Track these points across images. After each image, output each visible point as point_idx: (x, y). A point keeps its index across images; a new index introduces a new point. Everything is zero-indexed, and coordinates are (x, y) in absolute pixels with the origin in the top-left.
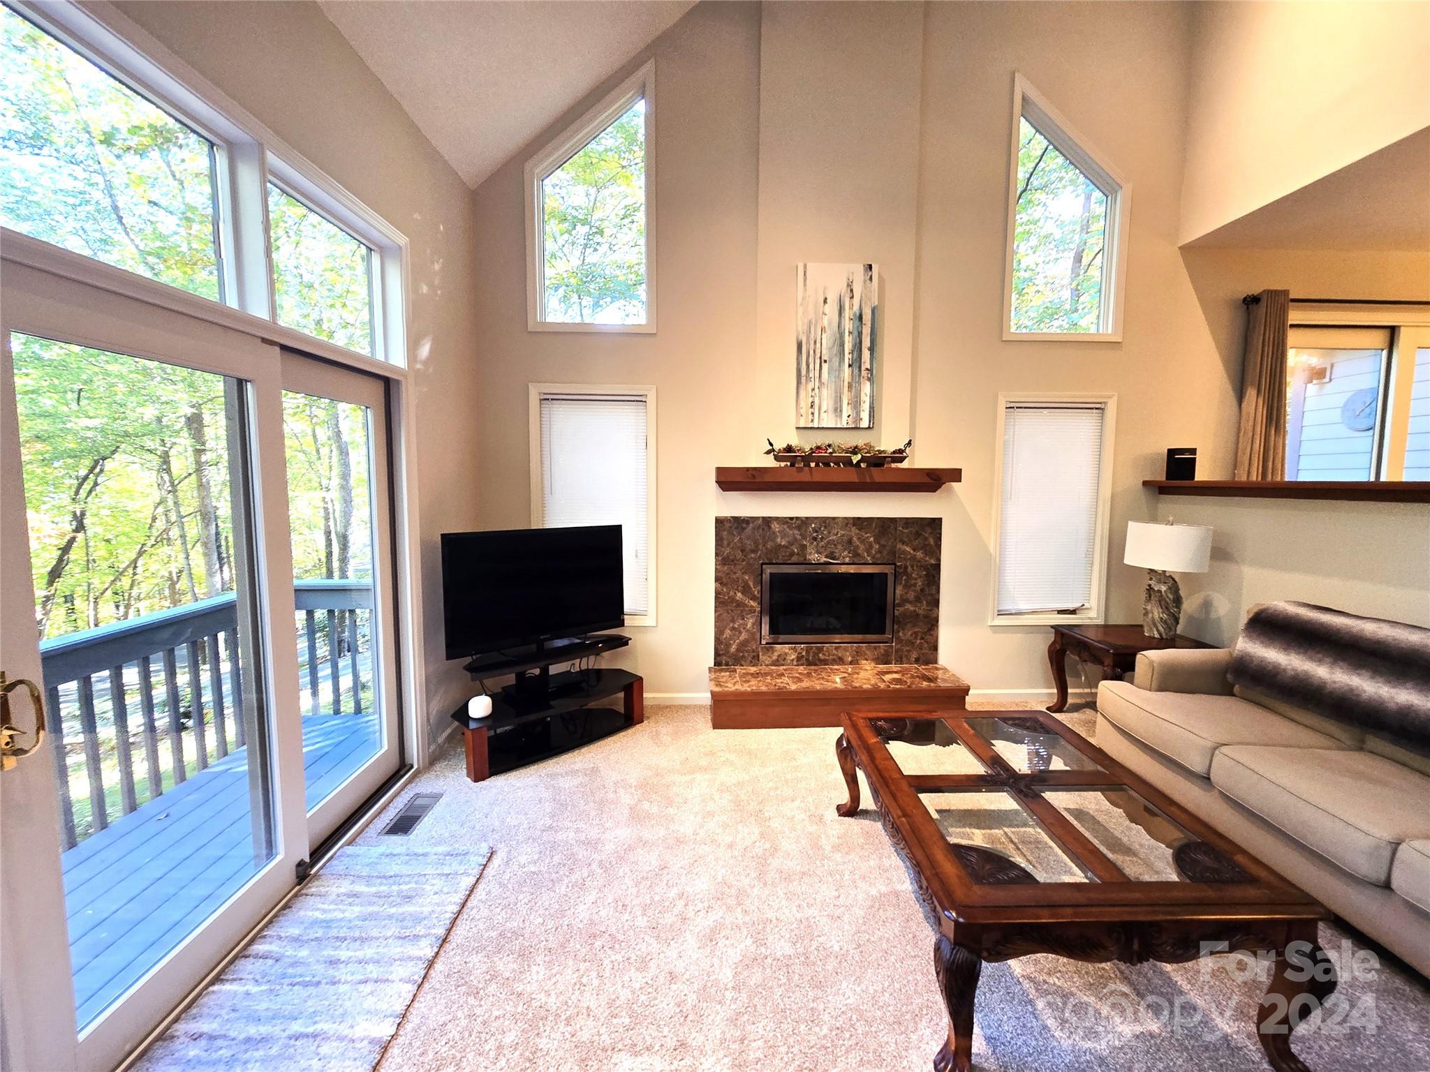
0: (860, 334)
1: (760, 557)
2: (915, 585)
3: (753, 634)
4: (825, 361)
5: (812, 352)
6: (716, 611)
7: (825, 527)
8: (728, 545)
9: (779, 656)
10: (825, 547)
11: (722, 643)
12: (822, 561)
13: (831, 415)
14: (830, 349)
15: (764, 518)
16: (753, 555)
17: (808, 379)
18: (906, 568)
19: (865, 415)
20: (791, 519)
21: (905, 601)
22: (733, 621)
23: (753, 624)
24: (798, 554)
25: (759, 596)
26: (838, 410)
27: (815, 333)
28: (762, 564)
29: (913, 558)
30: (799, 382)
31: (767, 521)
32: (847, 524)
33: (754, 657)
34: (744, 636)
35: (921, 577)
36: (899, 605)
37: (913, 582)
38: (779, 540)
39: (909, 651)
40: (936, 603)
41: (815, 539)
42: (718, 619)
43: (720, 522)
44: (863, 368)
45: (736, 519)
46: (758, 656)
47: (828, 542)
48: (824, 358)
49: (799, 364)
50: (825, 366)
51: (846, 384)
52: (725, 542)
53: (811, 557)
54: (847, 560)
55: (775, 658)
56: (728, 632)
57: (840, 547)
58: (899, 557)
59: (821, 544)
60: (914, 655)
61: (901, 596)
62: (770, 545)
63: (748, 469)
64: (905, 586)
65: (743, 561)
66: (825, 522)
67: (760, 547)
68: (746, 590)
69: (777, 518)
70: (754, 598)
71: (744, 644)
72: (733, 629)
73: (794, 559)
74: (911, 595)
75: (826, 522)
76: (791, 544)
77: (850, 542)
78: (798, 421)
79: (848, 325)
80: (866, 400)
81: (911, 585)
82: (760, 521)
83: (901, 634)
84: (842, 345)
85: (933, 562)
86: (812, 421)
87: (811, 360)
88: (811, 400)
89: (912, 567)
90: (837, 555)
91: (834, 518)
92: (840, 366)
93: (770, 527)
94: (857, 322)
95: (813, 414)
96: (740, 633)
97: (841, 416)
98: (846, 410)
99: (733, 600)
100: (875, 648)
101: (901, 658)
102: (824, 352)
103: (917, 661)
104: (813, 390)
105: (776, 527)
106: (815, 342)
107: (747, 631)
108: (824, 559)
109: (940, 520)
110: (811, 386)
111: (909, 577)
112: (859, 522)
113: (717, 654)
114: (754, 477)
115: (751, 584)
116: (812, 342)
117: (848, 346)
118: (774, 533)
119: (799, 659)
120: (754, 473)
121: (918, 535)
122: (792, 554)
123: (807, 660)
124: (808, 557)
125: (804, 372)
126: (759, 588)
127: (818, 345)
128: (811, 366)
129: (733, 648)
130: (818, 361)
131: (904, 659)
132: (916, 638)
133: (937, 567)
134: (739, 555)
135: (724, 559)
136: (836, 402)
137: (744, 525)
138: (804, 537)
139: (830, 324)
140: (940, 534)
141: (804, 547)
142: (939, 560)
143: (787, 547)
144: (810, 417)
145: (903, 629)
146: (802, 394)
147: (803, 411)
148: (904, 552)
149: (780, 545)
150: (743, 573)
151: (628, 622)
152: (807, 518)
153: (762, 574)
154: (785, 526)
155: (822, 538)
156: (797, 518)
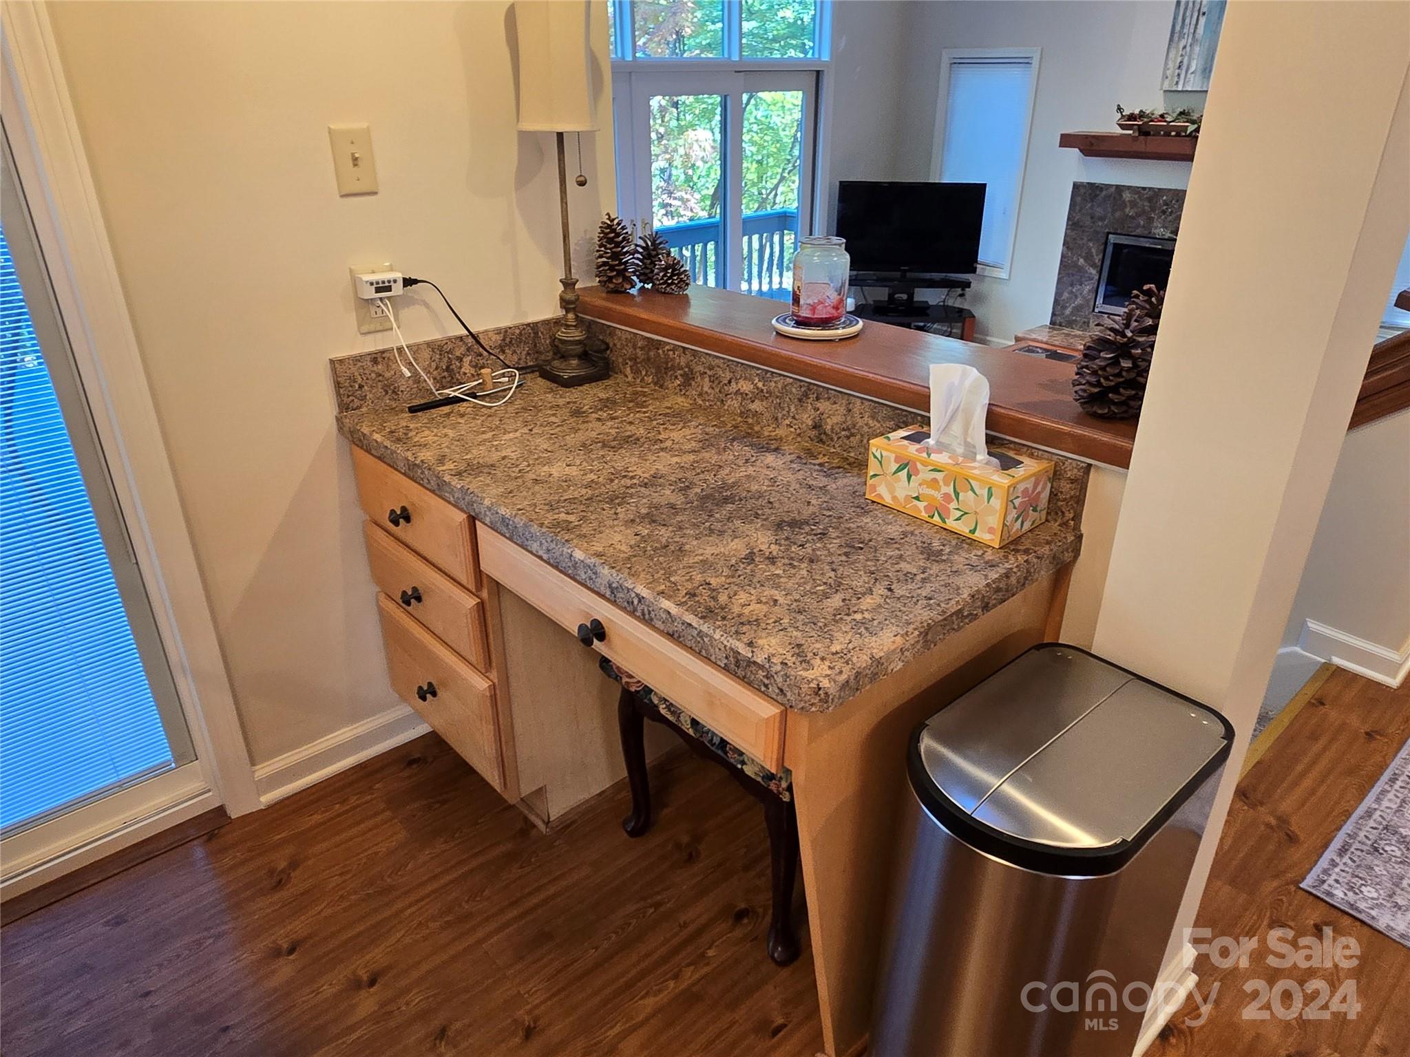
1: (1106, 226)
3: (1088, 301)
6: (1059, 274)
7: (1177, 200)
8: (1080, 211)
11: (1059, 304)
12: (1166, 237)
15: (1117, 186)
16: (1100, 224)
17: (1181, 35)
20: (1144, 189)
22: (1072, 285)
23: (1090, 291)
24: (1144, 227)
25: (1099, 264)
28: (1108, 233)
31: (1119, 189)
33: (1084, 322)
34: (1079, 301)
38: (1127, 210)
41: (1164, 212)
42: (1059, 281)
45: (1091, 185)
46: (1089, 322)
49: (1175, 18)
50: (1203, 20)
52: (1078, 208)
53: (1157, 231)
56: (1066, 295)
59: (1169, 219)
62: (1118, 214)
65: (1092, 227)
66: (1177, 195)
67: (1109, 215)
68: (1088, 257)
69: (1129, 188)
70: (1093, 265)
71: (1078, 309)
72: (1071, 292)
73: (1139, 231)
76: (1138, 215)
82: (1113, 189)
86: (1177, 83)
93: (1121, 196)
95: (1179, 75)
96: (1076, 297)
99: (1076, 265)
105: (1127, 196)
107: (1084, 297)
108: (1168, 235)
110: (1183, 43)
113: (1054, 314)
115: (1094, 251)
118: (1124, 203)
120: (1093, 141)
122: (1138, 226)
124: (1153, 231)
125: (1178, 28)
126: (1101, 257)
128: (1187, 21)
129: (1068, 312)
134: (1088, 222)
135: (1074, 224)
137: (1098, 193)
138: (1153, 210)
141: (1150, 220)
143: (1133, 218)
144: (1176, 78)
146: (1172, 52)
147: (1169, 73)
149: (1128, 215)
150: (1089, 240)
151: (989, 272)
152: (1159, 189)
153: (1106, 244)
154: (1136, 196)
155: (1172, 212)
156: (1150, 188)
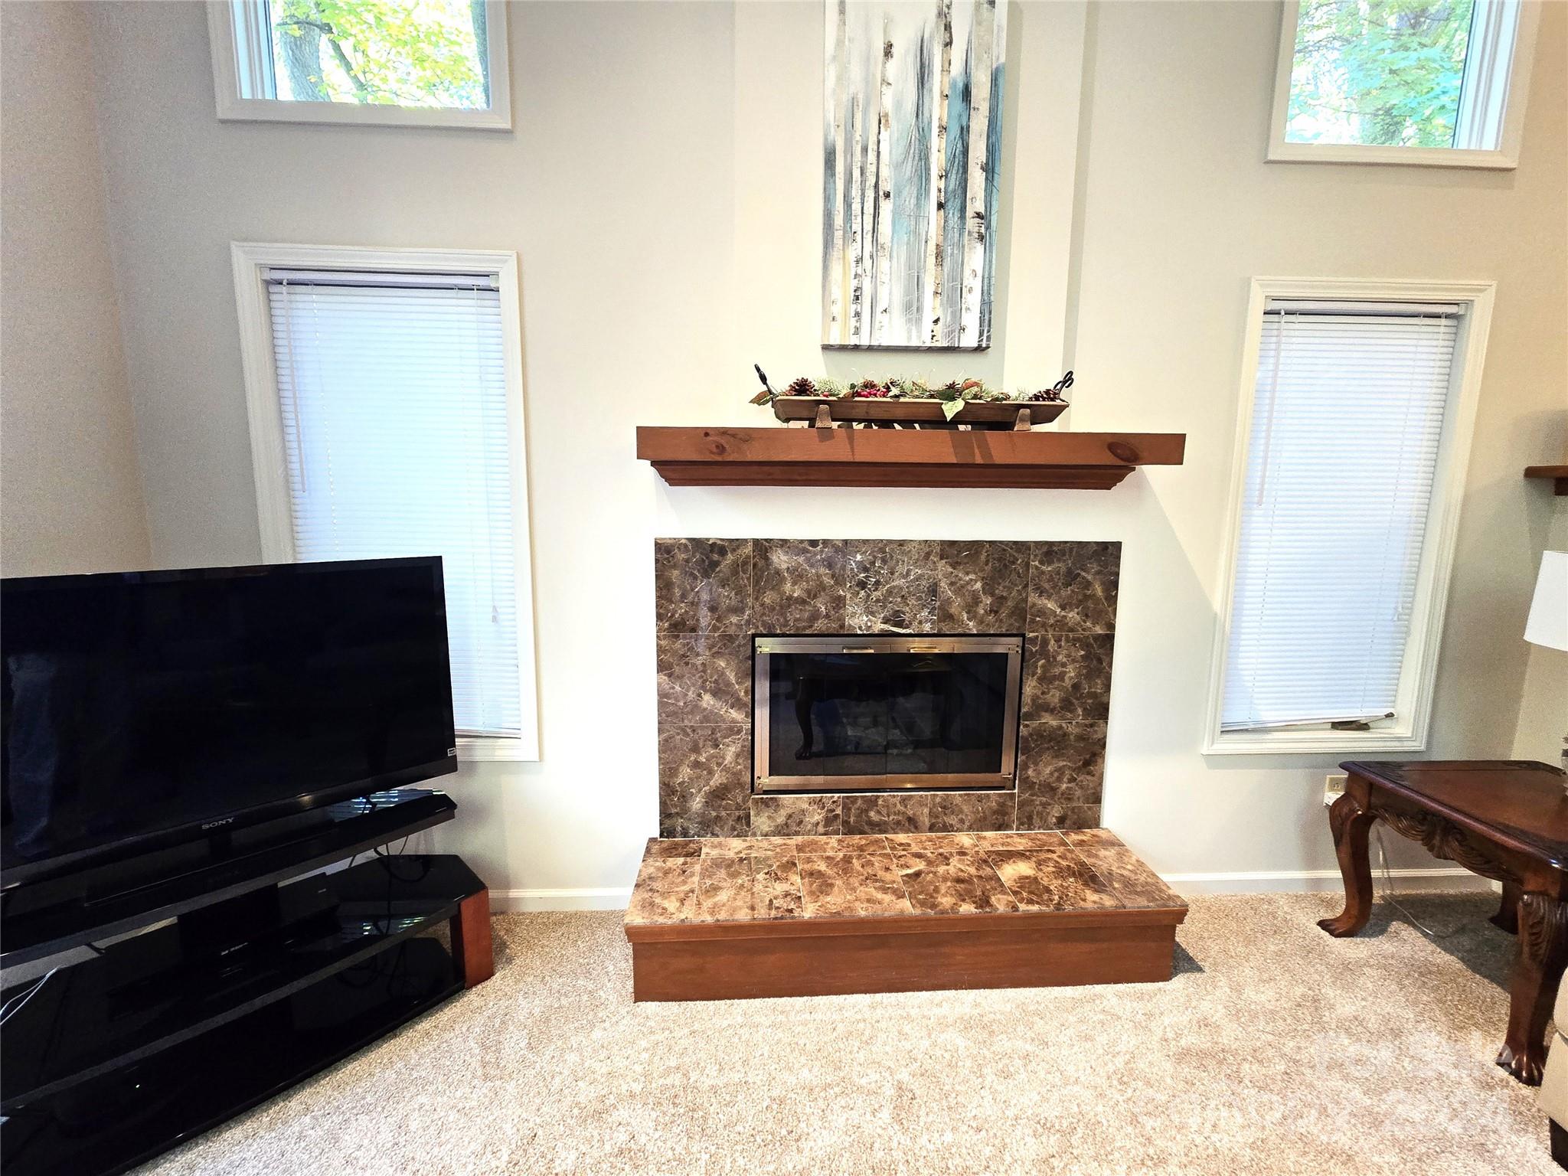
0: (965, 131)
1: (748, 622)
2: (1061, 677)
3: (737, 774)
4: (887, 195)
5: (856, 173)
6: (660, 731)
7: (884, 561)
8: (683, 596)
9: (790, 816)
10: (883, 602)
11: (674, 792)
12: (876, 630)
13: (897, 317)
14: (898, 166)
15: (757, 542)
16: (734, 619)
17: (849, 235)
18: (1045, 642)
19: (971, 321)
20: (814, 543)
21: (1041, 707)
22: (696, 749)
23: (738, 756)
24: (827, 616)
25: (746, 696)
26: (913, 308)
27: (865, 129)
28: (754, 636)
29: (1061, 624)
30: (828, 243)
31: (763, 547)
32: (928, 555)
33: (739, 818)
34: (718, 779)
35: (1074, 661)
36: (1029, 716)
37: (1057, 671)
38: (788, 587)
39: (1044, 805)
40: (1101, 711)
41: (862, 585)
42: (665, 746)
43: (665, 551)
44: (970, 213)
45: (697, 543)
46: (748, 816)
47: (890, 592)
48: (885, 186)
49: (828, 199)
50: (886, 206)
51: (932, 248)
52: (677, 592)
53: (853, 622)
54: (927, 628)
55: (781, 819)
56: (685, 773)
57: (912, 601)
58: (1033, 621)
59: (875, 595)
60: (1056, 811)
61: (1035, 698)
62: (769, 598)
63: (707, 432)
64: (1041, 680)
65: (715, 629)
66: (882, 551)
67: (750, 601)
68: (720, 689)
69: (784, 543)
70: (737, 704)
71: (717, 795)
72: (697, 765)
73: (820, 625)
74: (1054, 697)
75: (886, 551)
76: (812, 594)
77: (933, 590)
78: (825, 330)
79: (938, 111)
80: (974, 284)
81: (1055, 678)
82: (748, 550)
83: (1030, 772)
84: (924, 157)
85: (1099, 630)
86: (857, 331)
87: (855, 192)
88: (854, 283)
89: (1058, 640)
90: (907, 617)
91: (901, 543)
92: (918, 205)
93: (767, 559)
94: (959, 105)
95: (858, 314)
96: (711, 773)
97: (919, 321)
98: (932, 307)
99: (694, 708)
100: (980, 799)
101: (1030, 818)
102: (885, 172)
103: (1061, 822)
104: (859, 260)
105: (781, 560)
106: (865, 150)
107: (726, 770)
108: (879, 627)
109: (1118, 546)
110: (853, 251)
111: (1051, 660)
112: (955, 552)
113: (665, 814)
114: (721, 449)
115: (732, 678)
116: (858, 149)
117: (938, 161)
118: (778, 572)
119: (829, 821)
120: (723, 441)
121: (1071, 577)
122: (815, 616)
123: (846, 823)
124: (848, 621)
125: (839, 220)
126: (749, 683)
127: (872, 156)
128: (856, 207)
129: (697, 804)
130: (870, 194)
131: (1036, 820)
132: (1059, 779)
133: (1108, 640)
134: (705, 618)
135: (672, 625)
136: (908, 292)
137: (716, 557)
138: (839, 580)
139: (899, 104)
140: (1117, 574)
141: (839, 602)
142: (1112, 627)
143: (803, 602)
144: (853, 322)
145: (1036, 764)
146: (836, 270)
147: (836, 310)
148: (1042, 612)
149: (790, 598)
150: (715, 655)
151: (482, 752)
152: (846, 542)
153: (753, 657)
154: (801, 559)
155: (878, 583)
156: (825, 542)
